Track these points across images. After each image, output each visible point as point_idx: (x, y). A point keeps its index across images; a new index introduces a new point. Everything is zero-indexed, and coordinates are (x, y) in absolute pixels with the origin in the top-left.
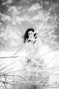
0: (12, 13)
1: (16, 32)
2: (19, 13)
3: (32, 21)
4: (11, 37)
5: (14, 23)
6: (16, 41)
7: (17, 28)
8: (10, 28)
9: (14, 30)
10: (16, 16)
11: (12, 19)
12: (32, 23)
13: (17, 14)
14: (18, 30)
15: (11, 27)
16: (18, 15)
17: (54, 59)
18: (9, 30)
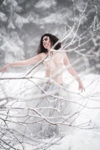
0: (9, 8)
1: (14, 41)
2: (20, 9)
3: (42, 23)
4: (6, 48)
5: (11, 25)
6: (14, 56)
7: (16, 33)
8: (5, 33)
9: (11, 37)
10: (15, 14)
11: (9, 18)
12: (42, 27)
13: (17, 11)
14: (18, 38)
15: (7, 32)
16: (18, 13)
17: (92, 82)
18: (3, 37)
